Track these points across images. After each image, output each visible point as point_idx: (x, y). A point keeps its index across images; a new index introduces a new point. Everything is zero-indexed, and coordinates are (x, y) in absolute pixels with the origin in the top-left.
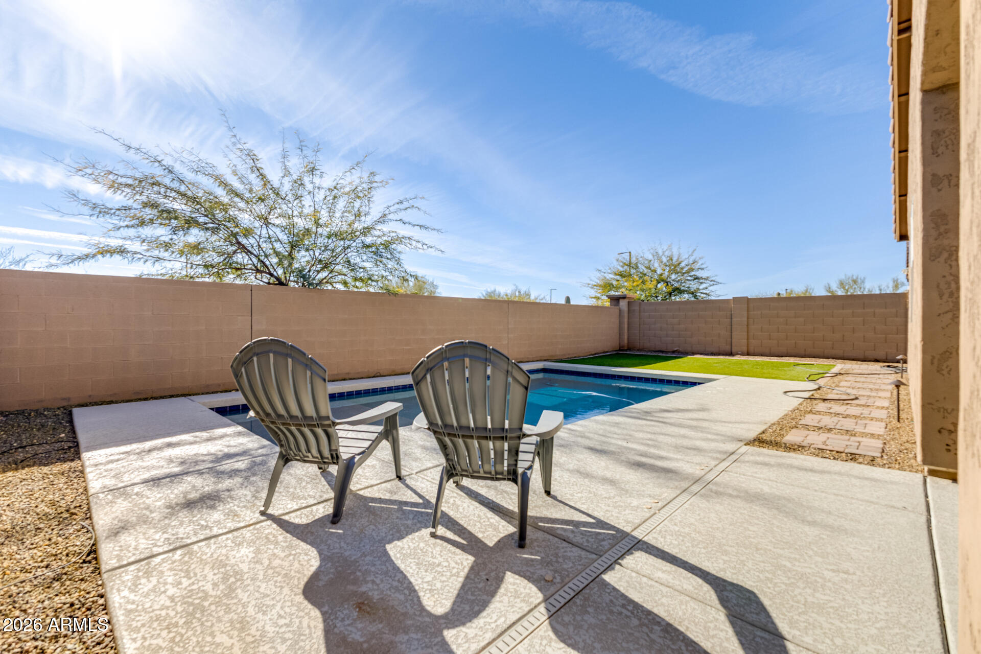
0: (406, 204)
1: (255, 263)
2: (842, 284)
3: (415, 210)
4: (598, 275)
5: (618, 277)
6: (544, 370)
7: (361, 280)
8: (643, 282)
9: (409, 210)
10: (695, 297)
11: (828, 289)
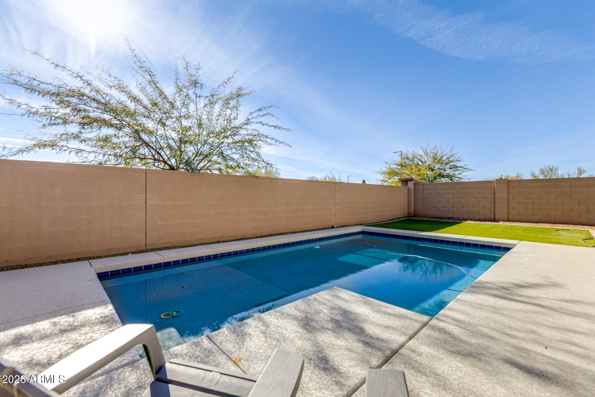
0: (264, 112)
1: (154, 154)
2: (542, 172)
3: (270, 117)
4: (385, 165)
5: (399, 167)
6: (363, 233)
7: (231, 167)
8: (419, 170)
9: (265, 116)
10: (451, 180)
11: (533, 175)
